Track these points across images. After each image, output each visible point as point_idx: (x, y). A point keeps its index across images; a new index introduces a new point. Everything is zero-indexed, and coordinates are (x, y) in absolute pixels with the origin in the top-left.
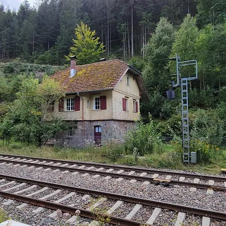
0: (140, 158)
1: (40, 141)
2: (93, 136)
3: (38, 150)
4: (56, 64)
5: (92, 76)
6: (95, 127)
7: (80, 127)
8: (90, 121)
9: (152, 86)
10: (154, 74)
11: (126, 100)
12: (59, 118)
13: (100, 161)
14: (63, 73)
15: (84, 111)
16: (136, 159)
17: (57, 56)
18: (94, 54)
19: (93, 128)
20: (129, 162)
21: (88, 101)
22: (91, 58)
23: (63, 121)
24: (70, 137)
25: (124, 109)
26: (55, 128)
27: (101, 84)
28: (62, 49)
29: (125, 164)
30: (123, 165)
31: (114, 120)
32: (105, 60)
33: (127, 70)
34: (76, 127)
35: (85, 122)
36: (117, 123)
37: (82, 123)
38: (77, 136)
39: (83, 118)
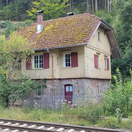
0: (124, 120)
1: (7, 101)
2: (64, 96)
3: (6, 111)
4: (15, 20)
5: (61, 31)
6: (66, 86)
7: (49, 86)
8: (60, 79)
9: (122, 42)
10: (125, 28)
11: (98, 56)
12: (28, 76)
13: (78, 122)
14: (29, 29)
15: (54, 69)
16: (119, 121)
17: (17, 11)
18: (57, 8)
19: (63, 87)
20: (112, 124)
21: (58, 58)
22: (55, 13)
23: (33, 80)
24: (38, 96)
25: (96, 66)
26: (25, 87)
27: (72, 40)
28: (22, 4)
29: (107, 127)
30: (105, 127)
31: (86, 78)
32: (72, 14)
33: (99, 24)
34: (45, 86)
35: (55, 81)
36: (89, 81)
37: (51, 81)
38: (46, 96)
39: (53, 76)
